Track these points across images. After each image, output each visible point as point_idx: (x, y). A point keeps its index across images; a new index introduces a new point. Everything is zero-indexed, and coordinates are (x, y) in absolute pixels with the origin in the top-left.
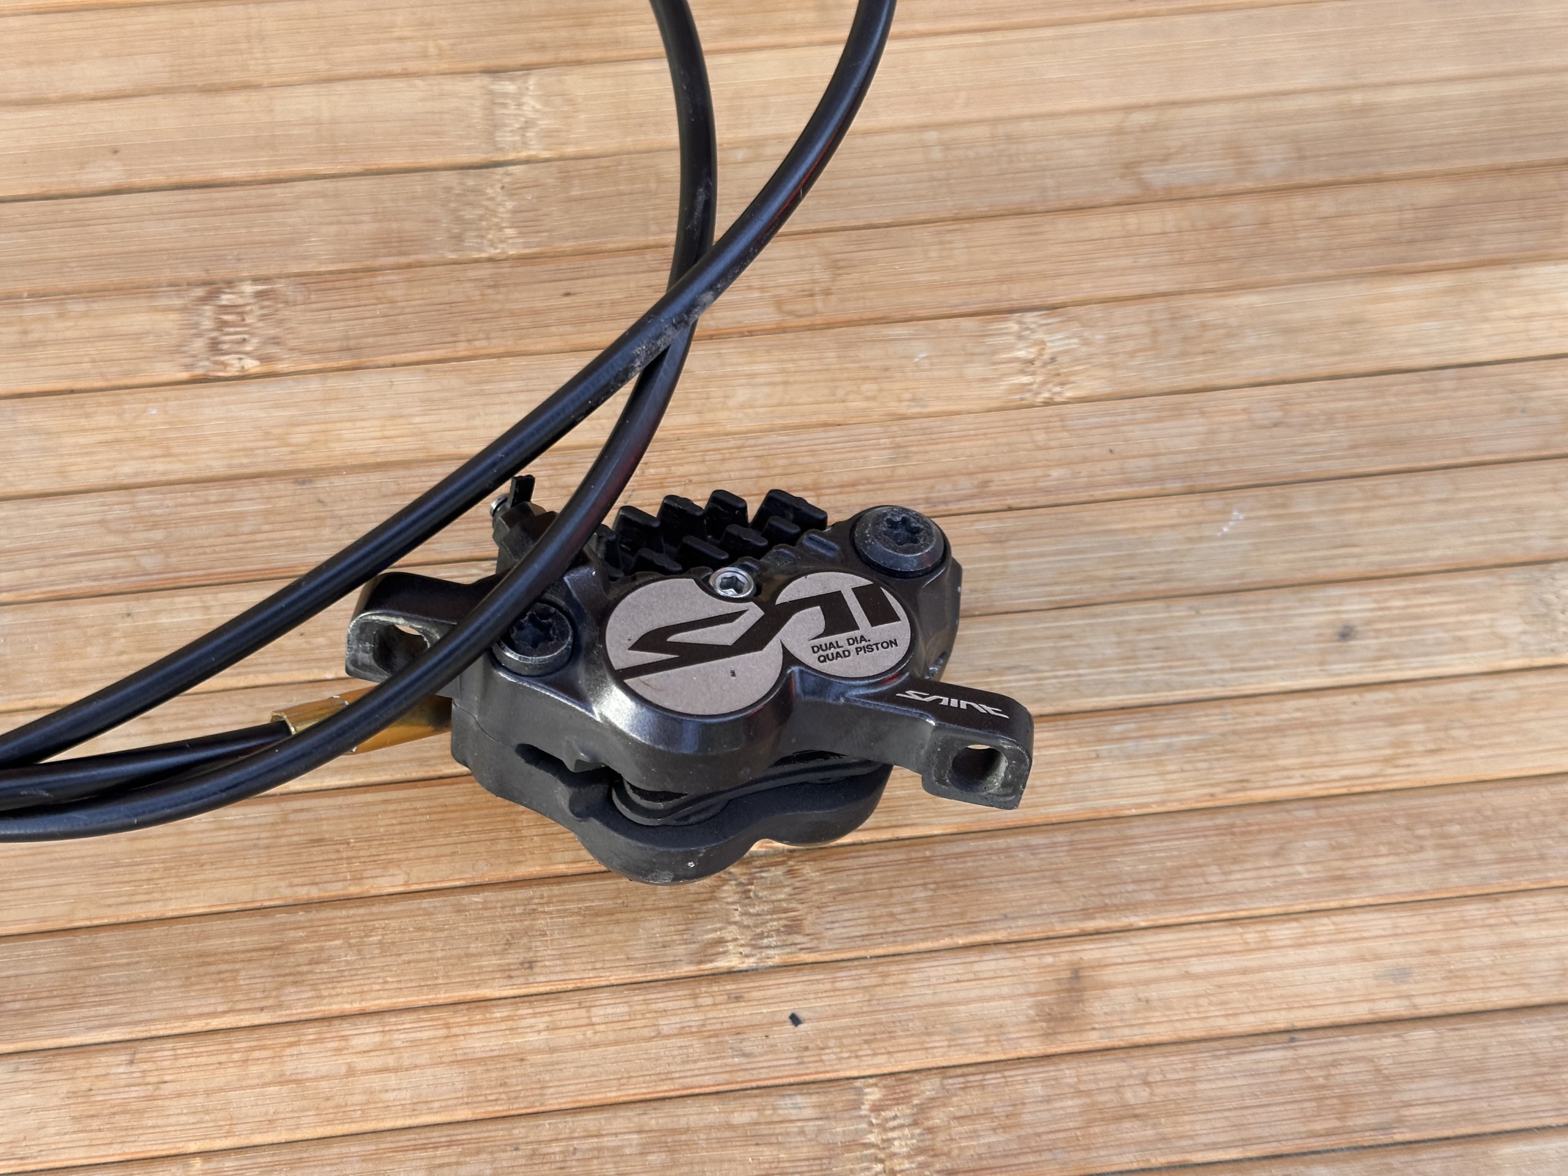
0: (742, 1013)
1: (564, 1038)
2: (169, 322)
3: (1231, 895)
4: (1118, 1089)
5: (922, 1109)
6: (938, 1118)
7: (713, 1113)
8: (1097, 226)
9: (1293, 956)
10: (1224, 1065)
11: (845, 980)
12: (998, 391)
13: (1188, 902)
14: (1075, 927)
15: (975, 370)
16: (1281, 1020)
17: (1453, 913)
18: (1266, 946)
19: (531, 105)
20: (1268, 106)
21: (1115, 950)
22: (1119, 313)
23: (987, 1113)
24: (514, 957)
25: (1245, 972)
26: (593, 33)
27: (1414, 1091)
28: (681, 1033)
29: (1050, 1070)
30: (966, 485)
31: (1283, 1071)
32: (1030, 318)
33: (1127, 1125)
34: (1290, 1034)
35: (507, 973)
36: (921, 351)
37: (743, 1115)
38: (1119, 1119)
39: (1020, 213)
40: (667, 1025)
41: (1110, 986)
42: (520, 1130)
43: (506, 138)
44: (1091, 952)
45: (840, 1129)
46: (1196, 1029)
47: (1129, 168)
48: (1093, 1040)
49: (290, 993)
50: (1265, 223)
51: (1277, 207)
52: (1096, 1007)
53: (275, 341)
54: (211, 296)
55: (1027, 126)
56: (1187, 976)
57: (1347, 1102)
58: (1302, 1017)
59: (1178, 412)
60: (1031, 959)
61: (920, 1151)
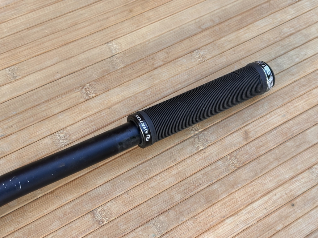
0: (206, 154)
1: (185, 167)
2: (79, 93)
3: (259, 114)
4: (258, 144)
5: (236, 157)
6: (238, 157)
7: (209, 168)
8: (199, 36)
9: (271, 118)
10: (269, 135)
11: (217, 144)
12: (197, 62)
13: (255, 117)
14: (243, 126)
15: (193, 60)
16: (273, 127)
17: (286, 106)
18: (267, 119)
19: (115, 46)
20: (213, 13)
21: (249, 127)
22: (208, 46)
23: (244, 154)
24: (172, 159)
25: (266, 123)
26: (118, 33)
27: (293, 129)
28: (200, 160)
29: (249, 145)
30: (199, 76)
31: (277, 133)
32: (196, 51)
33: (262, 148)
34: (275, 128)
35: (172, 162)
36: (185, 60)
37: (213, 167)
38: (260, 147)
39: (188, 38)
40: (197, 160)
41: (251, 131)
42: (185, 181)
43: (114, 51)
44: (246, 128)
45: (227, 163)
46: (263, 132)
47: (199, 27)
48: (252, 139)
49: (145, 177)
50: (220, 28)
51: (220, 26)
52: (250, 135)
53: (95, 91)
54: (83, 88)
55: (183, 26)
56: (259, 126)
57: (286, 134)
58: (275, 126)
59: (221, 56)
60: (239, 132)
61: (238, 162)
